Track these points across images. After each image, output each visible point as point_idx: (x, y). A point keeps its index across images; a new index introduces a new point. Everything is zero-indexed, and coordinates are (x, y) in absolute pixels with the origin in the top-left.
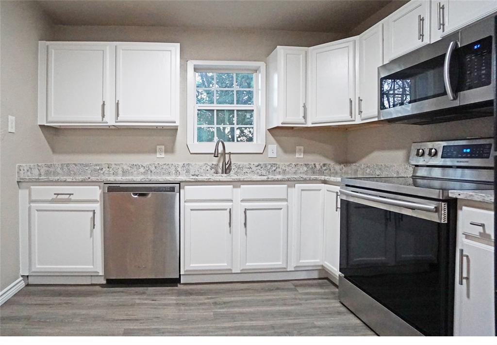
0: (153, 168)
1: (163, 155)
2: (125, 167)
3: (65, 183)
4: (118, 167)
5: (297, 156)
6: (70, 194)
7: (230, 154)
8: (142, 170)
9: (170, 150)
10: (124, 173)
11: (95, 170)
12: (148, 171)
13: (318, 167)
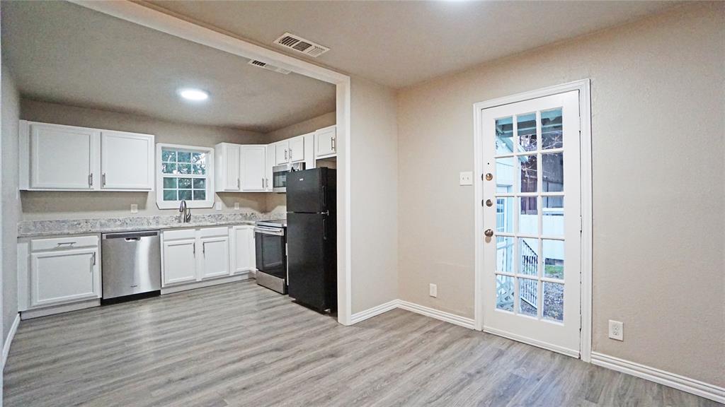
0: (128, 221)
1: (136, 211)
2: (103, 221)
3: (68, 235)
4: (95, 222)
5: (235, 209)
6: (72, 243)
7: (189, 209)
8: (118, 223)
9: (142, 207)
10: (101, 225)
11: (72, 225)
12: (124, 223)
13: (249, 215)
